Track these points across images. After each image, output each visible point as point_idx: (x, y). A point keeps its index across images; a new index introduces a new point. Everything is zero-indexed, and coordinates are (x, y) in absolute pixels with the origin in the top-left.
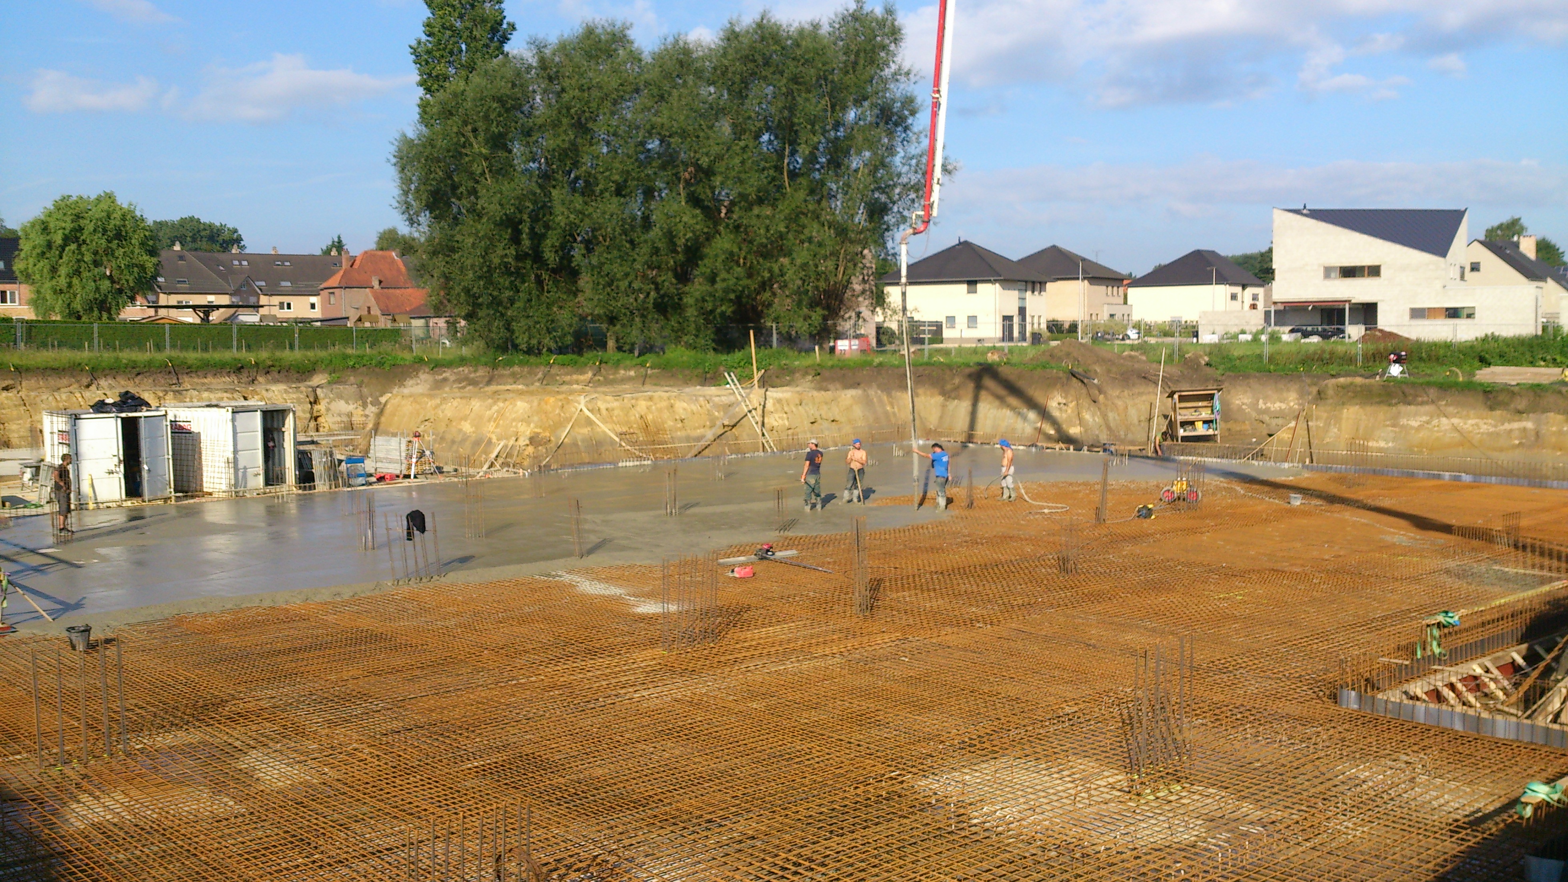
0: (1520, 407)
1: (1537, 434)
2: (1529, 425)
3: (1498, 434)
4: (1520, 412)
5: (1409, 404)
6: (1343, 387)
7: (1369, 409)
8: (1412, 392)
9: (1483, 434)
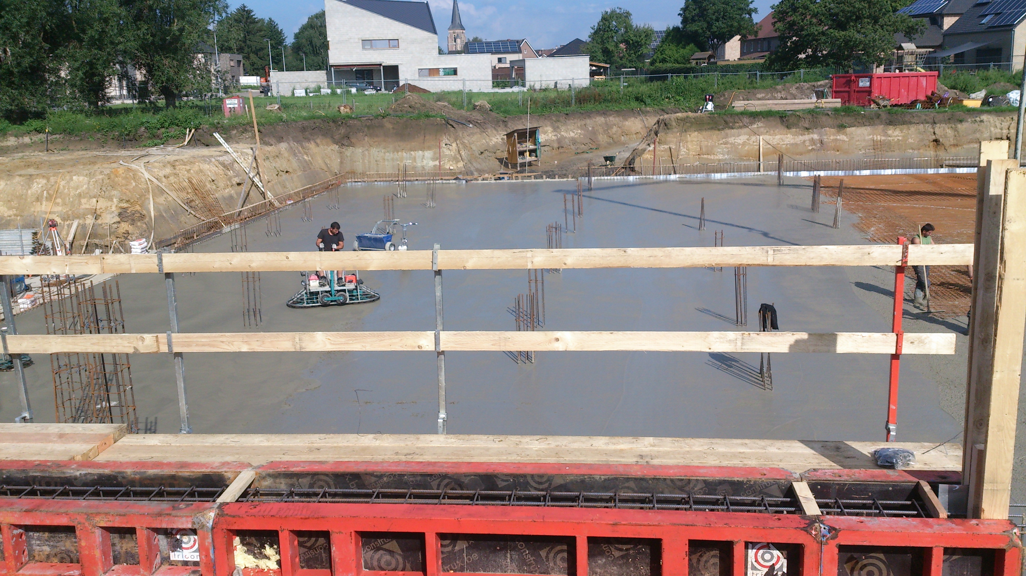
0: (807, 126)
1: (822, 142)
2: (816, 137)
3: (796, 144)
4: (807, 129)
5: (732, 128)
6: (683, 120)
7: (705, 133)
8: (731, 120)
9: (787, 145)
